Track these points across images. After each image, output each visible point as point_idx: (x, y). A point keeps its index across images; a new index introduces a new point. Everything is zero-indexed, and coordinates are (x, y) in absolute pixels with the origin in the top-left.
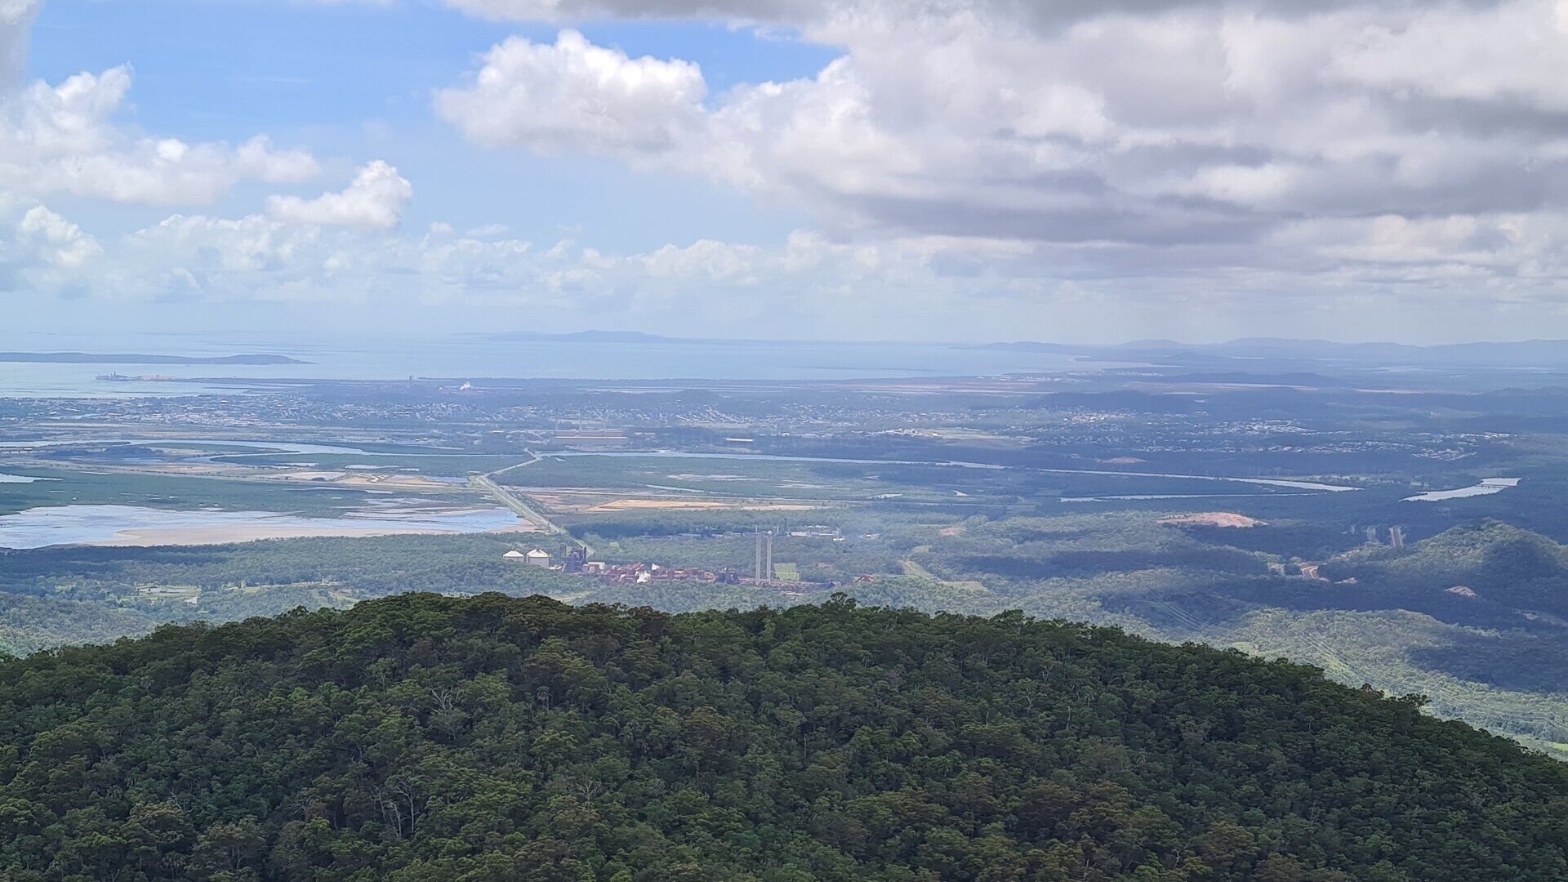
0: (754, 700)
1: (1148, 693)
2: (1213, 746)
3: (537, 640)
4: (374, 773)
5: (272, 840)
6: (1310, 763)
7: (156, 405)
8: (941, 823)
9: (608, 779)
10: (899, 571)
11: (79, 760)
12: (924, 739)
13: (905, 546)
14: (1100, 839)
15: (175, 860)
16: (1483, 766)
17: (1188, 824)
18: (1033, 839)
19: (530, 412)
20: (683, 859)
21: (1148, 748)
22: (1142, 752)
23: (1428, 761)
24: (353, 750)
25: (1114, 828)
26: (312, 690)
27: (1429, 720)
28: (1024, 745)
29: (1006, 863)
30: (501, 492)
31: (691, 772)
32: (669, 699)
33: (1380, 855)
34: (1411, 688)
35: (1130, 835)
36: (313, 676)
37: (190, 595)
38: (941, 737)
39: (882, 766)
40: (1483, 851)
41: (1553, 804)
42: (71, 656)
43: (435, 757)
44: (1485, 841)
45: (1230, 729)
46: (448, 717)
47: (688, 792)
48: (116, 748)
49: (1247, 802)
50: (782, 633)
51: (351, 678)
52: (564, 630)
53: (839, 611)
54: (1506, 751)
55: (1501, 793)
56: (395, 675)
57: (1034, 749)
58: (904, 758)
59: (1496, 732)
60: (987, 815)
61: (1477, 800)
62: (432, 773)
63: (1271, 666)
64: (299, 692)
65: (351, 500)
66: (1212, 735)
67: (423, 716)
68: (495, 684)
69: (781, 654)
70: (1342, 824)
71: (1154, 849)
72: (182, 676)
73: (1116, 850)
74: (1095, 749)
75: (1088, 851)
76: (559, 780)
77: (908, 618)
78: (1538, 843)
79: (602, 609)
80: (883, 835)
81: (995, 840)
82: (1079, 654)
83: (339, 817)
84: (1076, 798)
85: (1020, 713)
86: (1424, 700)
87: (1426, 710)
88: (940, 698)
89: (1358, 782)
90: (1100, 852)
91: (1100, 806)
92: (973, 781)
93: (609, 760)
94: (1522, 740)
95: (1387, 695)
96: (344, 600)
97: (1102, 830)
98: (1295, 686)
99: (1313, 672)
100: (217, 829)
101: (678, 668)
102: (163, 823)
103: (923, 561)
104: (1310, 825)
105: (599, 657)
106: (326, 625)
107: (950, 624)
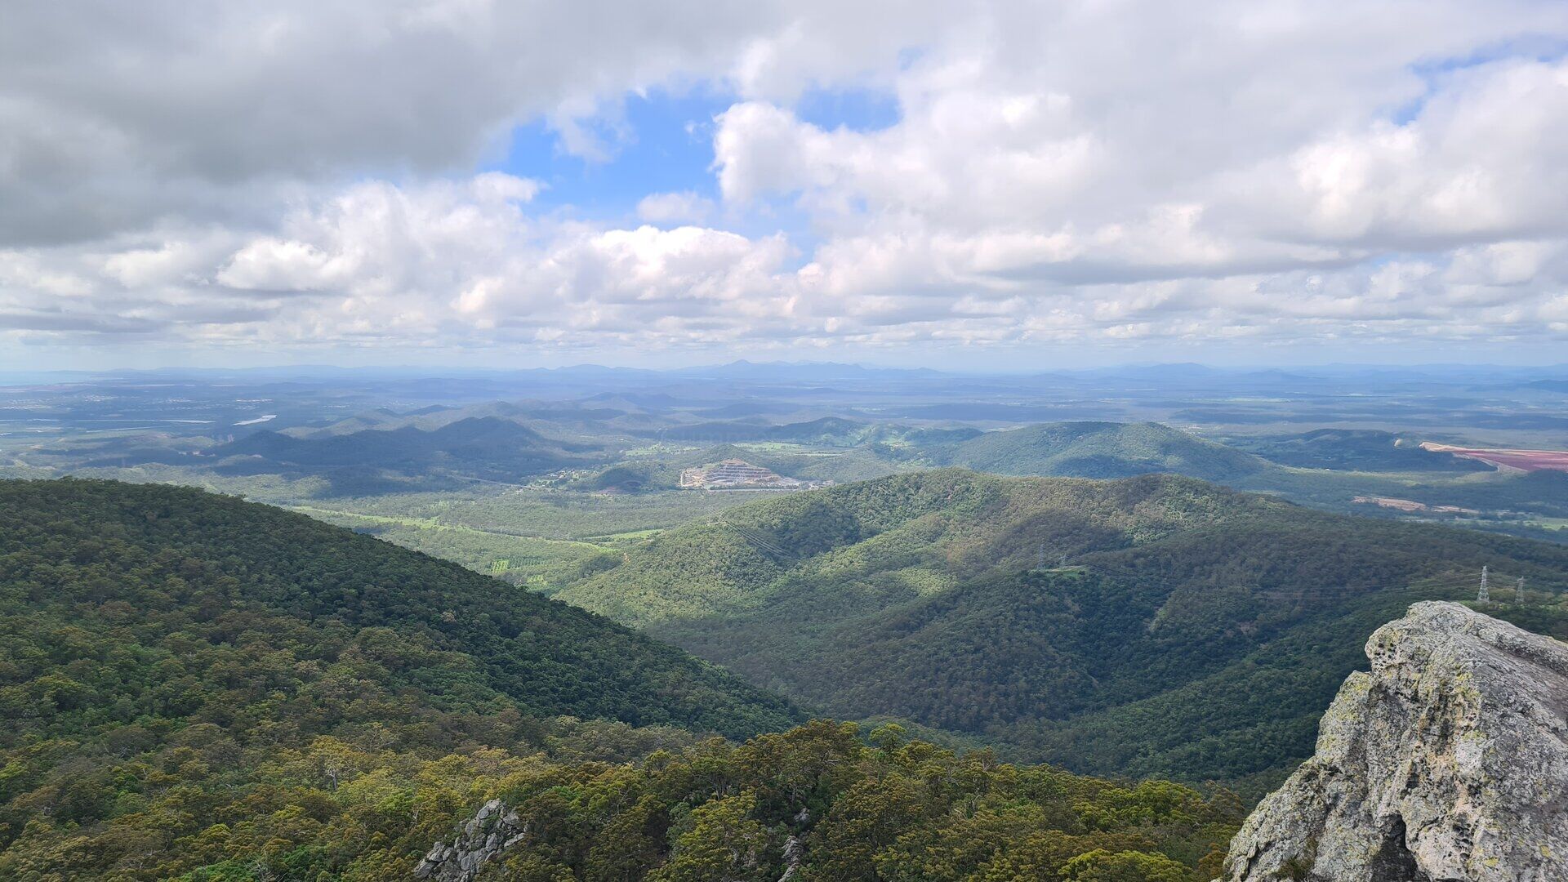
1: (129, 503)
2: (160, 521)
6: (201, 523)
8: (40, 562)
10: (13, 464)
12: (29, 530)
13: (14, 454)
14: (113, 561)
16: (269, 517)
17: (151, 551)
18: (83, 563)
21: (133, 524)
22: (129, 526)
23: (248, 518)
25: (119, 556)
27: (247, 503)
28: (77, 528)
29: (71, 574)
33: (230, 553)
34: (239, 492)
35: (127, 557)
38: (37, 528)
39: (10, 543)
40: (271, 547)
41: (295, 528)
44: (271, 544)
45: (166, 513)
49: (176, 540)
54: (277, 512)
55: (276, 526)
57: (81, 529)
58: (21, 538)
59: (272, 505)
60: (61, 557)
61: (267, 529)
63: (183, 489)
66: (159, 516)
70: (215, 544)
71: (137, 562)
73: (120, 564)
74: (108, 527)
75: (108, 565)
77: (18, 482)
78: (291, 542)
80: (12, 569)
81: (66, 566)
82: (100, 491)
84: (101, 546)
85: (73, 516)
86: (244, 496)
87: (246, 499)
88: (36, 513)
89: (221, 528)
90: (113, 566)
91: (113, 548)
92: (53, 544)
94: (283, 507)
95: (230, 495)
97: (114, 557)
98: (193, 496)
99: (200, 490)
103: (21, 459)
104: (202, 545)
107: (38, 484)
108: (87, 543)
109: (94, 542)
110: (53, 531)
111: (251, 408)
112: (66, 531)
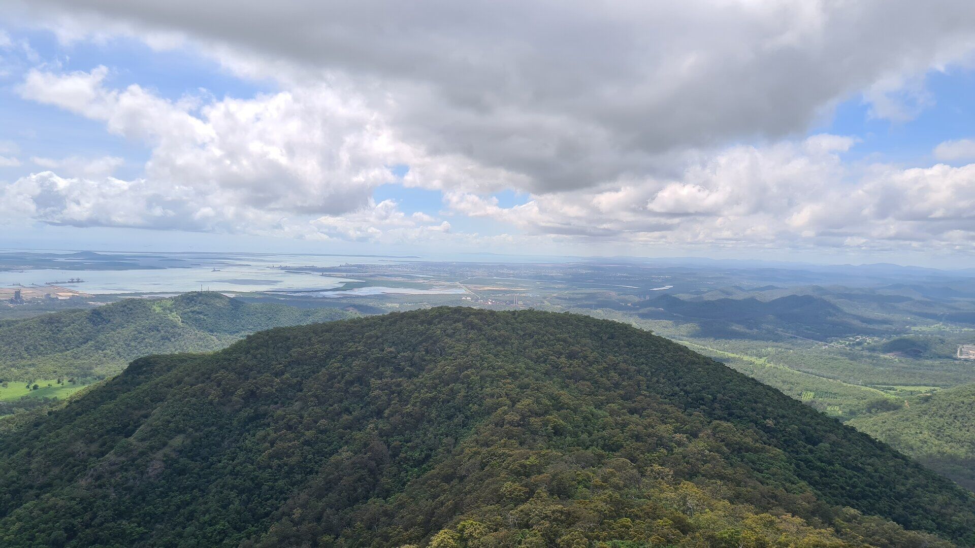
0: (513, 329)
1: (595, 329)
2: (609, 340)
3: (469, 316)
4: (435, 342)
5: (413, 356)
6: (629, 344)
7: (390, 266)
8: (552, 355)
9: (483, 345)
10: (544, 303)
11: (374, 339)
12: (548, 338)
13: (545, 298)
14: (585, 359)
15: (394, 360)
16: (665, 345)
17: (603, 357)
18: (571, 359)
19: (468, 269)
20: (498, 362)
21: (595, 341)
22: (594, 341)
23: (654, 344)
24: (431, 338)
25: (588, 357)
26: (422, 325)
27: (654, 336)
28: (570, 340)
29: (565, 364)
30: (461, 285)
31: (500, 344)
32: (496, 328)
33: (643, 363)
34: (650, 329)
35: (591, 358)
36: (422, 323)
37: (397, 305)
38: (552, 338)
39: (540, 343)
40: (665, 363)
41: (679, 353)
42: (373, 318)
43: (447, 340)
44: (665, 361)
45: (612, 337)
46: (450, 331)
47: (500, 348)
48: (381, 337)
49: (616, 352)
50: (519, 315)
51: (430, 323)
52: (474, 314)
53: (531, 311)
54: (670, 342)
55: (668, 351)
56: (439, 323)
57: (571, 340)
58: (545, 342)
59: (667, 338)
60: (561, 354)
61: (663, 352)
62: (446, 343)
63: (621, 324)
64: (419, 326)
65: (430, 287)
66: (608, 338)
67: (445, 331)
68: (460, 325)
69: (519, 320)
70: (635, 357)
71: (596, 361)
72: (395, 322)
73: (588, 362)
74: (583, 341)
75: (582, 362)
76: (473, 345)
77: (545, 313)
78: (676, 362)
79: (482, 310)
80: (539, 357)
81: (563, 359)
82: (582, 321)
83: (427, 352)
84: (580, 351)
85: (569, 333)
86: (652, 331)
87: (653, 334)
88: (552, 330)
89: (639, 348)
90: (585, 362)
91: (585, 352)
92: (558, 347)
93: (483, 341)
94: (673, 340)
95: (645, 330)
96: (429, 307)
97: (585, 357)
98: (626, 328)
99: (630, 325)
100: (402, 354)
101: (498, 322)
102: (391, 352)
103: (549, 301)
104: (628, 357)
105: (481, 320)
106: (425, 312)
107: (554, 314)
108: (574, 348)
109: (576, 348)
110: (558, 340)
111: (660, 281)
112: (565, 341)
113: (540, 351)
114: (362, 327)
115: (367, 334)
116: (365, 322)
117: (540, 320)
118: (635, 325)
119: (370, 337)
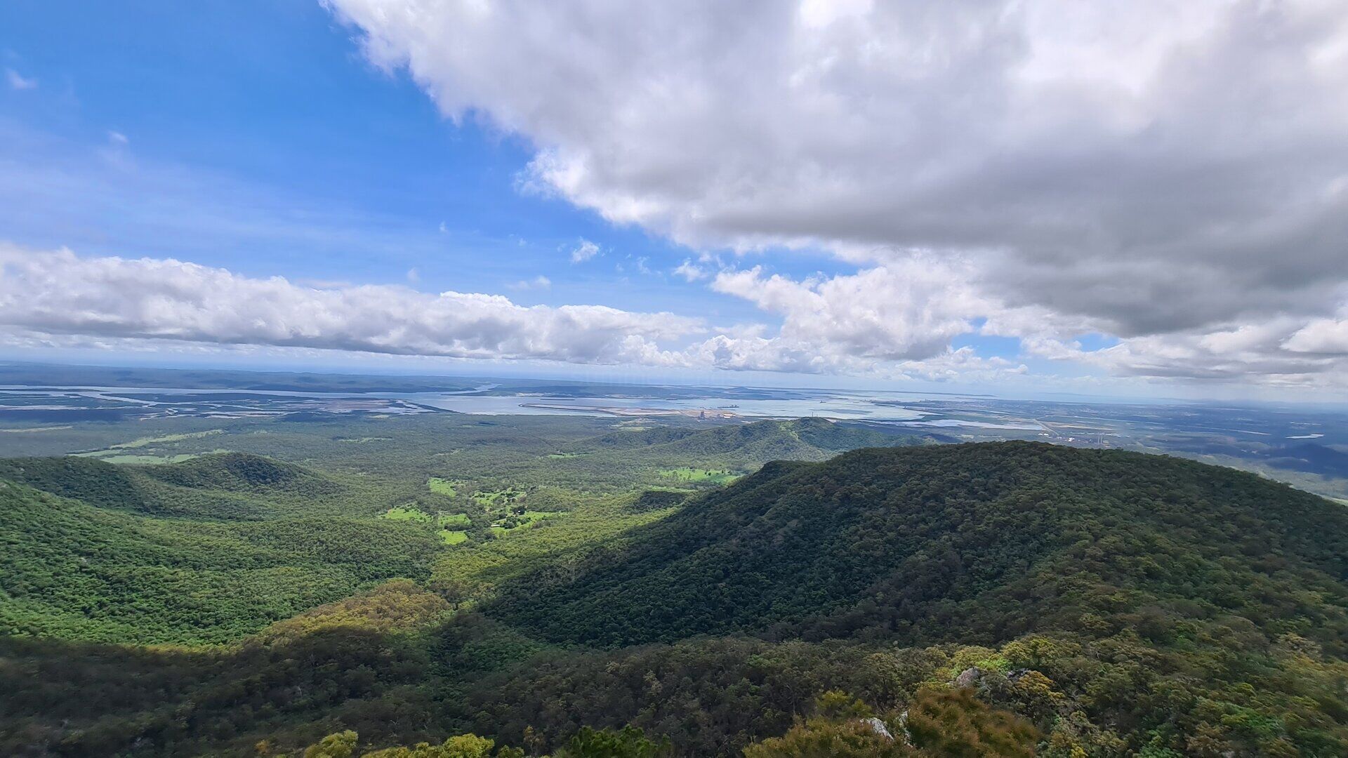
0: (1097, 467)
1: (1203, 474)
2: (1224, 489)
3: (1045, 451)
4: (1009, 472)
5: (987, 482)
6: (1253, 495)
7: (966, 403)
8: (1145, 497)
9: (1062, 479)
11: (949, 464)
12: (1141, 479)
13: (1136, 439)
14: (1189, 505)
15: (968, 484)
17: (1215, 505)
18: (1170, 502)
19: (1045, 408)
20: (1078, 496)
21: (1204, 487)
22: (1202, 488)
23: (1292, 499)
24: (1005, 468)
25: (1193, 503)
26: (996, 456)
27: (1292, 489)
28: (1169, 483)
29: (1163, 507)
30: (1038, 422)
31: (1081, 479)
32: (1076, 465)
33: (1274, 518)
34: (1286, 481)
35: (1199, 505)
36: (996, 453)
37: (972, 437)
38: (1145, 479)
39: (1130, 484)
40: (1309, 521)
41: (1333, 513)
42: (948, 446)
43: (1022, 471)
44: (1311, 519)
45: (1228, 485)
46: (1025, 464)
47: (1081, 484)
48: (957, 463)
49: (1234, 502)
50: (1104, 454)
51: (1005, 454)
52: (1051, 449)
53: (1119, 451)
54: (1318, 499)
55: (1316, 508)
56: (1014, 455)
57: (1171, 484)
58: (1136, 483)
59: (1313, 493)
60: (1157, 496)
61: (1307, 509)
62: (1021, 474)
64: (993, 456)
65: (1006, 422)
66: (1223, 486)
67: (1020, 463)
68: (1036, 458)
69: (1104, 458)
71: (1205, 509)
72: (970, 451)
73: (1194, 508)
74: (1188, 486)
75: (1186, 507)
76: (1049, 478)
79: (1061, 446)
80: (1129, 497)
81: (1160, 502)
83: (1001, 479)
84: (1183, 496)
85: (1167, 476)
86: (1291, 484)
87: (1291, 486)
88: (1145, 471)
89: (1269, 501)
90: (1189, 508)
91: (1190, 498)
92: (1154, 489)
93: (1062, 475)
94: (1323, 497)
95: (1279, 482)
96: (1004, 440)
97: (1190, 503)
98: (1250, 477)
99: (1254, 475)
100: (976, 479)
101: (1079, 459)
102: (965, 477)
104: (1253, 509)
105: (1060, 455)
106: (1000, 444)
108: (1173, 492)
109: (1177, 492)
110: (1154, 482)
111: (1302, 428)
112: (1162, 484)
113: (1129, 491)
114: (939, 453)
115: (943, 459)
116: (941, 449)
117: (1131, 461)
118: (1262, 474)
119: (946, 462)
